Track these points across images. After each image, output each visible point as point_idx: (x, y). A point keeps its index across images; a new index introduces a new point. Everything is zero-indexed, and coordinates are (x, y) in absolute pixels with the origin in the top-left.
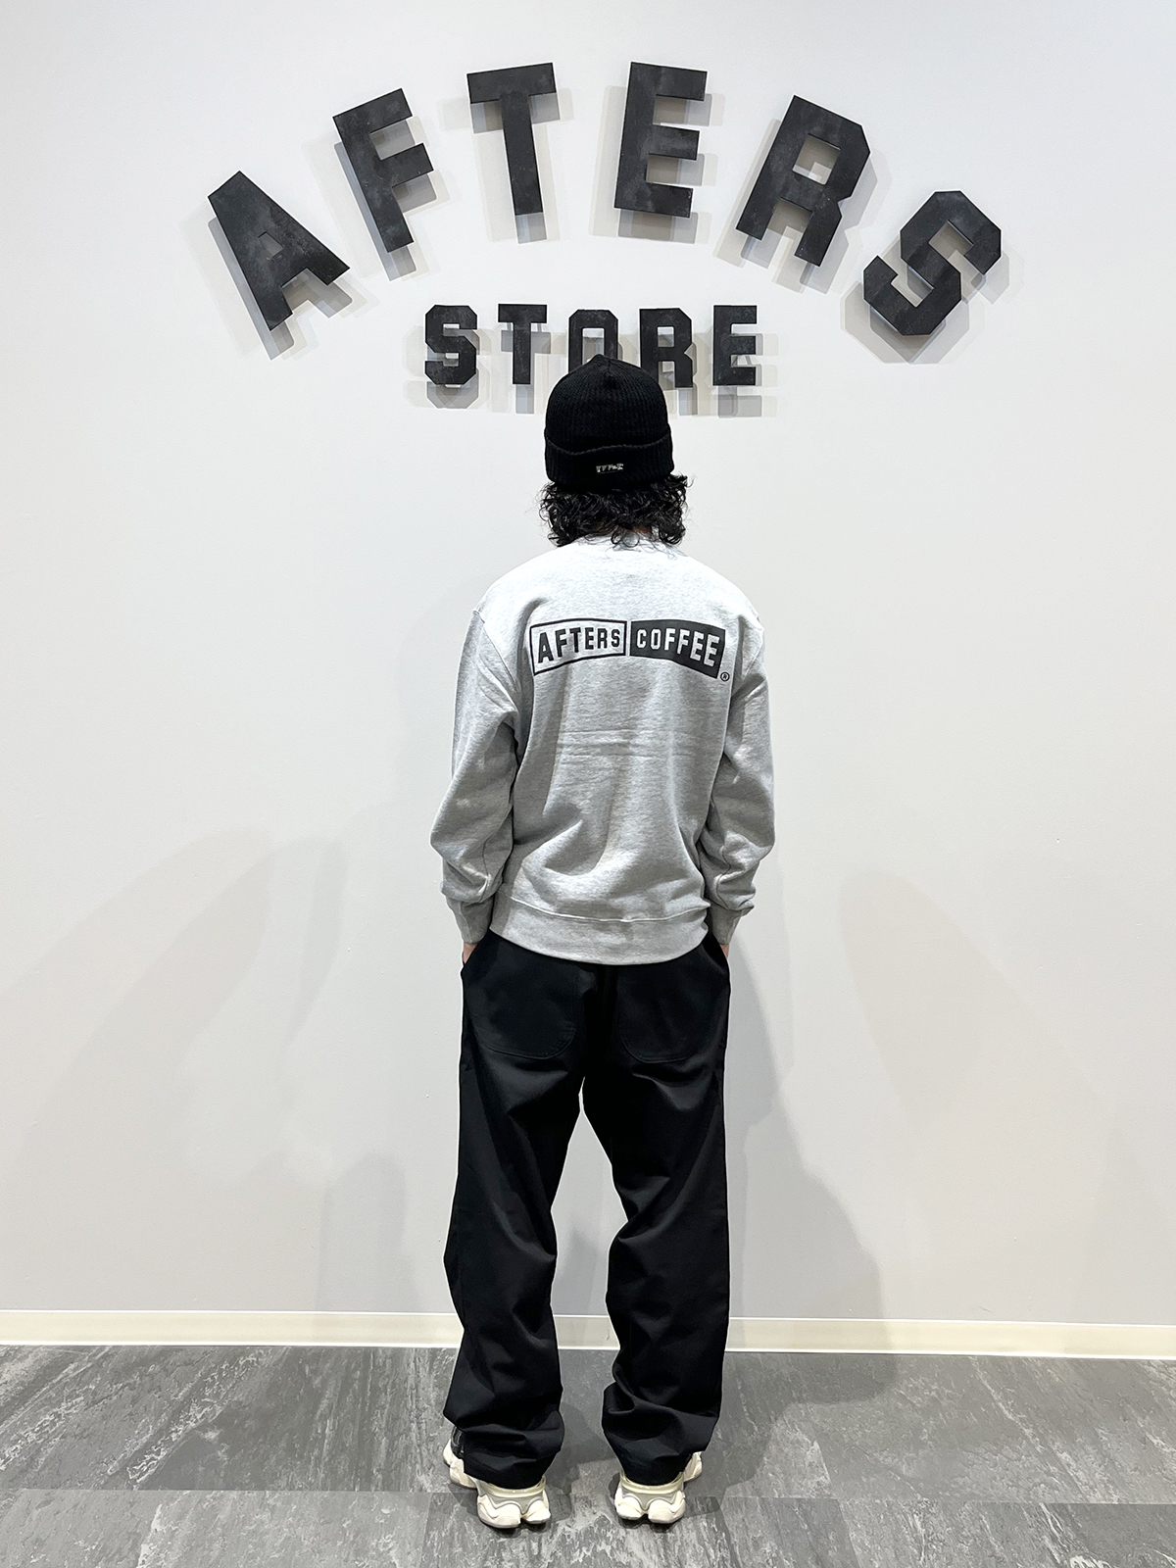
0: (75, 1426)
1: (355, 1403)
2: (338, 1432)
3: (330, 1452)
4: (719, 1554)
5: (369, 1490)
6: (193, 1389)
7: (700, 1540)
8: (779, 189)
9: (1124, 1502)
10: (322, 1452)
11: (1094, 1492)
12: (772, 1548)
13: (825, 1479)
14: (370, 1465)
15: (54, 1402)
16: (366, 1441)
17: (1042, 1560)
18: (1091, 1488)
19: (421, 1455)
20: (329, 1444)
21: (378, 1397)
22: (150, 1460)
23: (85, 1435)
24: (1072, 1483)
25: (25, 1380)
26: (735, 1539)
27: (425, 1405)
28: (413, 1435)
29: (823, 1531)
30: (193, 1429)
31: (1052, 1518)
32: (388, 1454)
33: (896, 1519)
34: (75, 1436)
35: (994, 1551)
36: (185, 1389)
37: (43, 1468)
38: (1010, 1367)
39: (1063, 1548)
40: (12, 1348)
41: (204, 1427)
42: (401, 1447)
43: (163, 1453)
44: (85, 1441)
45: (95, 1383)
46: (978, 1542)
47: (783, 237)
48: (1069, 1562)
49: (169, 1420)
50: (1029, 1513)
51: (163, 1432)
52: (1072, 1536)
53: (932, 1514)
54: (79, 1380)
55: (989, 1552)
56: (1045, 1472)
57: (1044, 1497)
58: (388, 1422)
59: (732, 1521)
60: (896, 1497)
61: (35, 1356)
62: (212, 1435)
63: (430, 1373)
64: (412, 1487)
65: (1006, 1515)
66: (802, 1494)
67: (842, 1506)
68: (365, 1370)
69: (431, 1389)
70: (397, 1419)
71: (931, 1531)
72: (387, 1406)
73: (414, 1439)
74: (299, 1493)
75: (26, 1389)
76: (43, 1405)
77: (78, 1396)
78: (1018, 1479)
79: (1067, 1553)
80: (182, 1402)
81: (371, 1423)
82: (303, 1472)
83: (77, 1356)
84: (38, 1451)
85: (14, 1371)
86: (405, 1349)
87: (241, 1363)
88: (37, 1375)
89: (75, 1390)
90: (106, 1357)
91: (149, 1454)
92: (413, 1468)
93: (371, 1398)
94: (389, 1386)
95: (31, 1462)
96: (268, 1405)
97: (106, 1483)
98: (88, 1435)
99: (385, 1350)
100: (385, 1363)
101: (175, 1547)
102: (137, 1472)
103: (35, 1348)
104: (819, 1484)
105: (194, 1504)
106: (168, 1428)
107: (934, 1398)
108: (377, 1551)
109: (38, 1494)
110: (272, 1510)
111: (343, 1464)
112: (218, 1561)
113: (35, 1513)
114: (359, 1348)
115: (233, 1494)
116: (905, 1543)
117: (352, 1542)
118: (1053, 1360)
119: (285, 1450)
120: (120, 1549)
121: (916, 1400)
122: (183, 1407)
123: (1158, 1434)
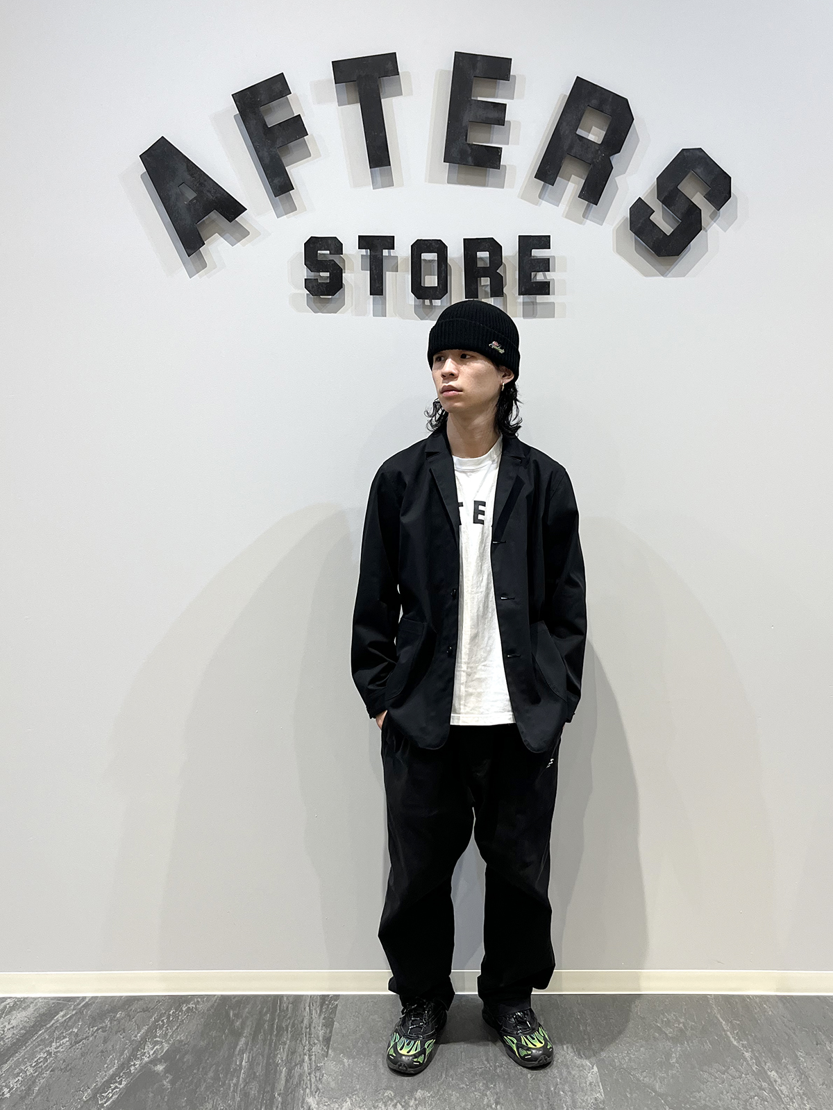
0: (61, 1062)
1: (265, 1040)
2: (251, 1064)
3: (245, 1080)
6: (149, 1030)
8: (566, 147)
10: (239, 1080)
11: (793, 1102)
13: (602, 1096)
14: (273, 1091)
15: (47, 1042)
16: (271, 1069)
18: (791, 1099)
19: (310, 1081)
20: (244, 1073)
21: (282, 1034)
22: (114, 1089)
23: (68, 1068)
24: (778, 1097)
25: (27, 1025)
27: (316, 1042)
28: (306, 1065)
30: (147, 1063)
32: (287, 1081)
34: (61, 1070)
36: (143, 1031)
37: (36, 1095)
38: (736, 1003)
40: (19, 999)
41: (154, 1062)
42: (296, 1075)
43: (124, 1083)
44: (68, 1073)
45: (76, 1027)
47: (570, 184)
49: (130, 1057)
51: (124, 1066)
54: (66, 1025)
56: (759, 1088)
58: (288, 1055)
61: (35, 1006)
62: (160, 1068)
63: (320, 1015)
64: (302, 1107)
66: (583, 1107)
68: (273, 1014)
69: (320, 1028)
70: (293, 1053)
72: (288, 1042)
73: (306, 1069)
75: (27, 1032)
76: (39, 1045)
77: (65, 1037)
78: (739, 1093)
80: (140, 1042)
81: (275, 1056)
82: (225, 1096)
83: (65, 1005)
84: (34, 1082)
85: (19, 1018)
86: (302, 996)
87: (184, 1009)
88: (36, 1022)
89: (63, 1033)
90: (87, 1005)
91: (114, 1083)
92: (304, 1090)
93: (277, 1036)
94: (290, 1026)
95: (29, 1089)
96: (202, 1043)
97: (82, 1107)
98: (70, 1069)
99: (288, 996)
100: (287, 1007)
102: (104, 1098)
103: (35, 999)
104: (596, 1099)
106: (129, 1062)
107: (681, 1029)
111: (254, 1090)
114: (270, 996)
118: (767, 997)
119: (212, 1079)
121: (668, 1031)
122: (141, 1044)
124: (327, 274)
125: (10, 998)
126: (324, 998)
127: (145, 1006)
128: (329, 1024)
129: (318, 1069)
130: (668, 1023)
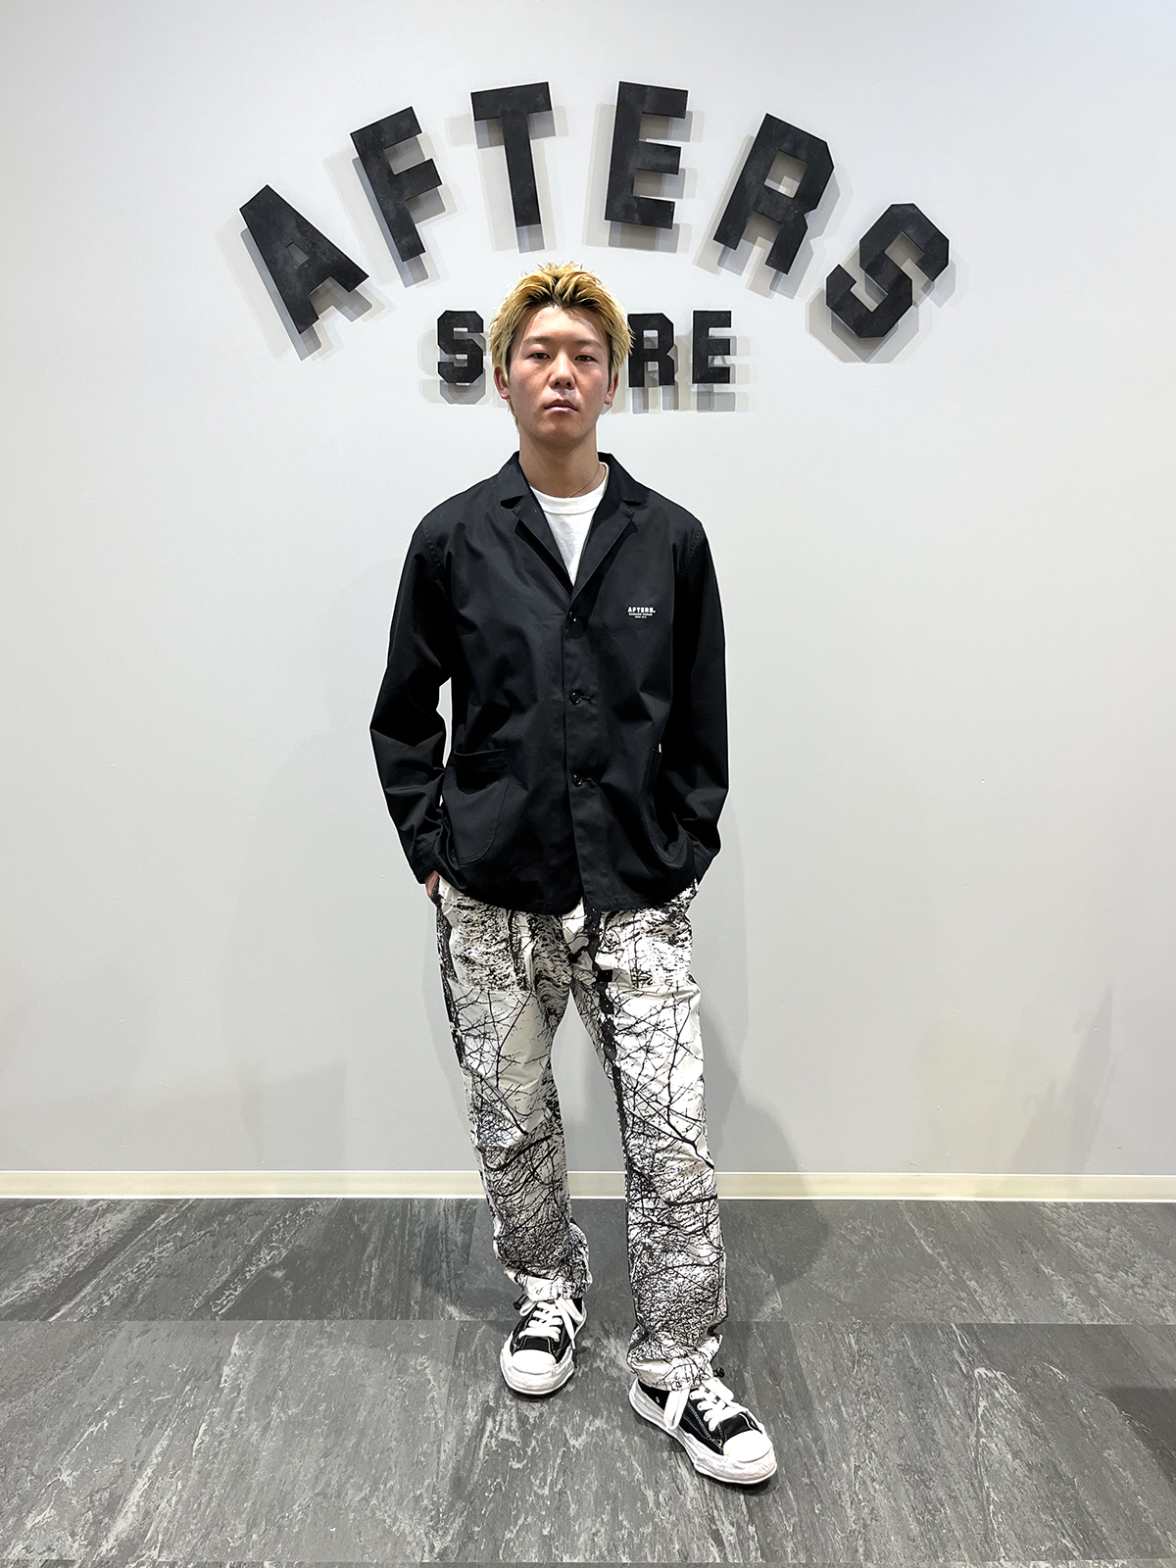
0: (167, 1268)
1: (397, 1245)
2: (383, 1271)
3: (375, 1287)
5: (408, 1319)
6: (264, 1234)
8: (751, 202)
9: (1020, 1322)
10: (369, 1287)
11: (996, 1314)
13: (780, 1306)
14: (408, 1298)
15: (149, 1247)
17: (952, 1370)
18: (993, 1310)
19: (450, 1288)
20: (375, 1280)
21: (416, 1240)
22: (229, 1295)
23: (175, 1275)
24: (979, 1308)
25: (124, 1228)
27: (454, 1248)
28: (444, 1273)
29: (775, 1348)
30: (263, 1269)
31: (961, 1336)
33: (835, 1338)
34: (167, 1276)
35: (913, 1364)
36: (256, 1235)
37: (143, 1301)
38: (930, 1209)
39: (969, 1361)
40: (113, 1201)
41: (272, 1267)
42: (434, 1284)
43: (239, 1290)
44: (175, 1279)
45: (181, 1231)
46: (900, 1355)
47: (755, 247)
48: (973, 1372)
49: (244, 1262)
50: (942, 1332)
51: (239, 1272)
52: (977, 1351)
53: (865, 1333)
54: (168, 1229)
55: (909, 1365)
56: (957, 1298)
57: (955, 1320)
60: (835, 1320)
61: (132, 1208)
62: (279, 1274)
63: (455, 1219)
64: (443, 1317)
65: (922, 1331)
66: (760, 1318)
67: (791, 1328)
68: (403, 1220)
69: (457, 1234)
70: (430, 1259)
71: (863, 1347)
73: (444, 1277)
74: (351, 1321)
76: (140, 1250)
77: (168, 1242)
78: (935, 1303)
79: (972, 1366)
80: (254, 1247)
82: (354, 1304)
83: (165, 1207)
84: (137, 1289)
85: (113, 1221)
86: (436, 1200)
87: (302, 1213)
88: (134, 1225)
89: (166, 1237)
90: (190, 1208)
91: (229, 1289)
92: (444, 1300)
94: (423, 1232)
95: (131, 1299)
96: (324, 1248)
97: (193, 1316)
98: (177, 1275)
99: (419, 1200)
100: (419, 1212)
101: (251, 1368)
102: (218, 1305)
103: (131, 1201)
104: (773, 1309)
105: (266, 1331)
106: (243, 1268)
107: (868, 1237)
108: (416, 1369)
109: (137, 1326)
110: (330, 1335)
111: (387, 1300)
112: (285, 1380)
113: (136, 1342)
114: (398, 1199)
115: (298, 1324)
116: (842, 1357)
117: (395, 1362)
118: (966, 1203)
119: (338, 1286)
120: (206, 1371)
121: (854, 1238)
122: (255, 1250)
123: (1050, 1265)
124: (465, 357)
125: (98, 1200)
126: (460, 1203)
127: (257, 1210)
128: (469, 1229)
129: (459, 1276)
130: (853, 1231)
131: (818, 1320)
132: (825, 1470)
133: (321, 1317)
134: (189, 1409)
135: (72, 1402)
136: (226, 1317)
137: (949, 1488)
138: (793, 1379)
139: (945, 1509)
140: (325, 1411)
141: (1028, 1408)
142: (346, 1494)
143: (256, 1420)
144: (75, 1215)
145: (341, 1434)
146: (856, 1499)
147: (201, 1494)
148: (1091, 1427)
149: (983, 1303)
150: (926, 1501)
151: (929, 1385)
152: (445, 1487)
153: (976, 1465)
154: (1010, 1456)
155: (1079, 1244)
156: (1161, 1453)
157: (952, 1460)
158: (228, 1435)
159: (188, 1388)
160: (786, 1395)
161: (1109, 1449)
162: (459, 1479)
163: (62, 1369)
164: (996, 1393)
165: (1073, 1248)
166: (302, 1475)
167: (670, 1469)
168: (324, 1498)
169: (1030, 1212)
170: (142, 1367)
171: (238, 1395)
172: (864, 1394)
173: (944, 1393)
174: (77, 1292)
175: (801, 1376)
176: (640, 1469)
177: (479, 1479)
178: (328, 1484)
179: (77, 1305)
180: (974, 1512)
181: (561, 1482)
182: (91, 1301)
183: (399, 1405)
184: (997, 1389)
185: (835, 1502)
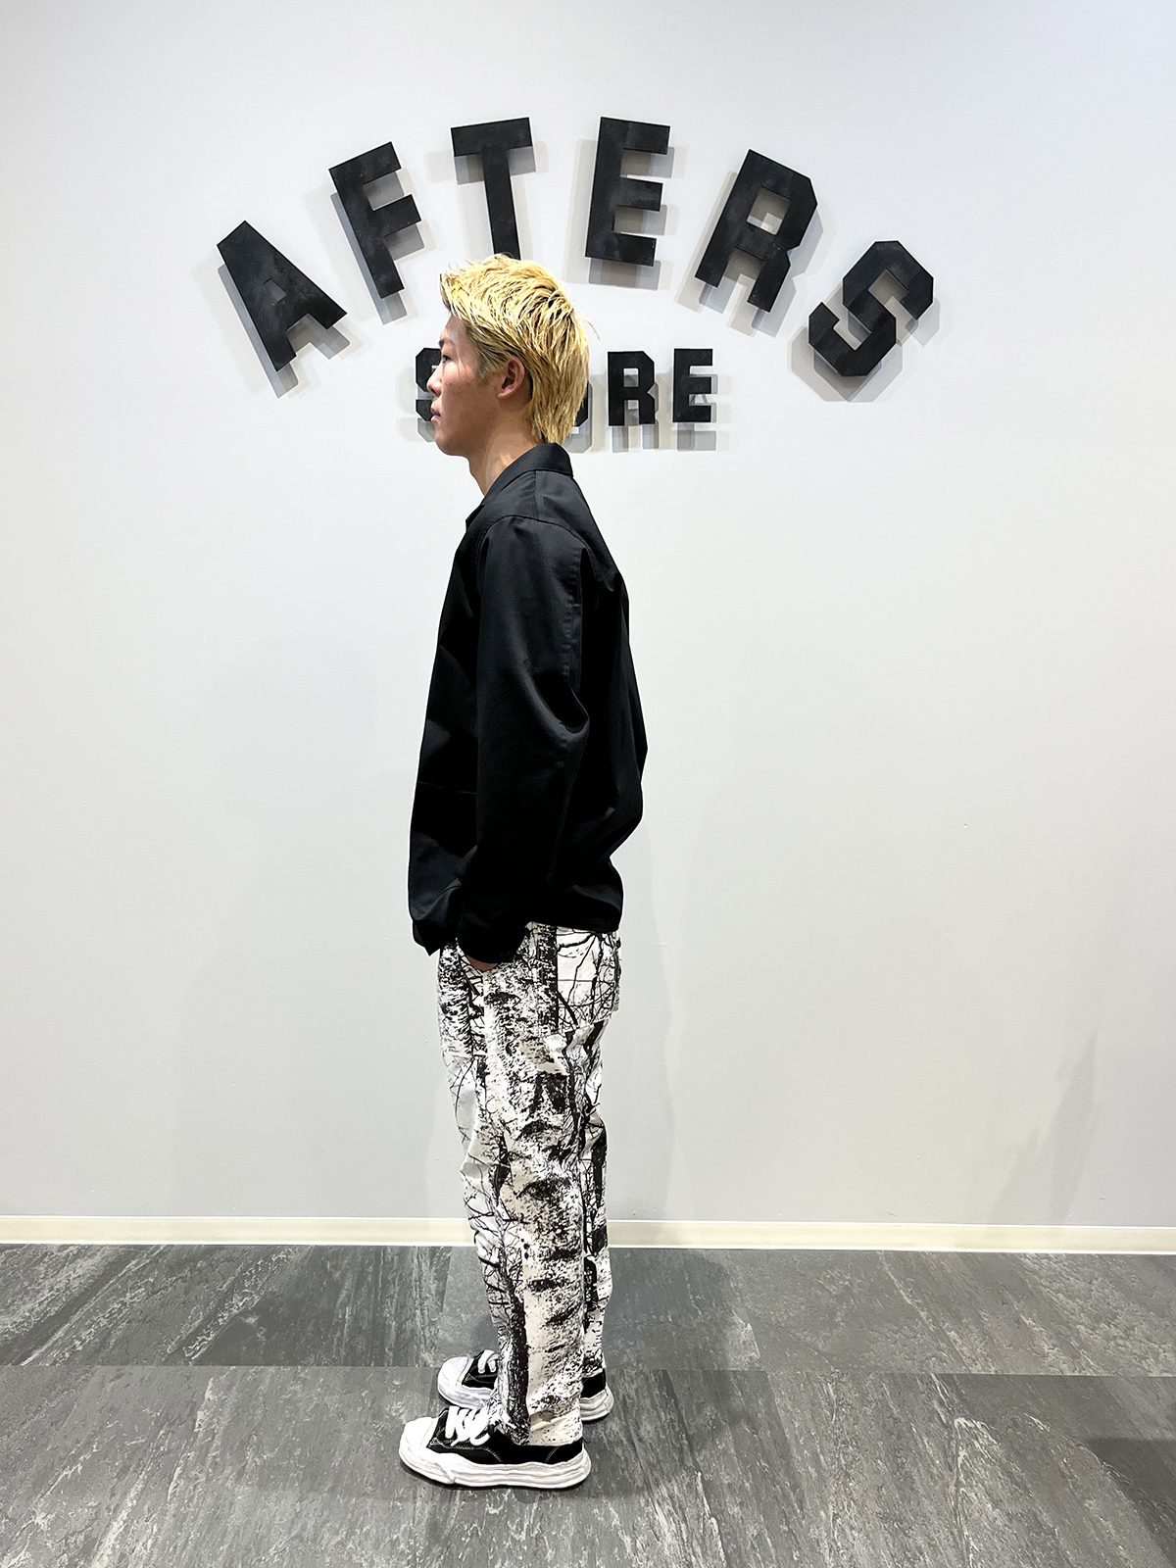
0: (139, 1313)
1: (369, 1293)
2: (356, 1318)
3: (349, 1334)
4: (669, 1417)
5: (383, 1365)
6: (234, 1282)
7: (654, 1405)
8: (734, 239)
9: (1000, 1373)
10: (343, 1333)
11: (976, 1364)
12: (712, 1411)
13: (756, 1355)
14: (382, 1345)
15: (120, 1292)
16: (379, 1323)
17: (931, 1420)
18: (974, 1361)
19: (425, 1336)
20: (349, 1327)
21: (388, 1288)
22: (202, 1341)
23: (147, 1320)
24: (959, 1359)
25: (95, 1274)
26: (682, 1404)
27: (428, 1295)
28: (418, 1319)
29: (754, 1397)
30: (236, 1315)
31: (940, 1386)
32: (398, 1336)
33: (813, 1389)
34: (139, 1321)
35: (892, 1414)
36: (229, 1282)
37: (115, 1347)
38: (910, 1260)
39: (949, 1411)
40: (83, 1247)
41: (245, 1313)
42: (408, 1330)
43: (213, 1335)
44: (147, 1325)
45: (152, 1277)
46: (880, 1405)
47: (737, 284)
48: (953, 1422)
49: (216, 1308)
50: (922, 1382)
51: (211, 1318)
52: (957, 1401)
53: (843, 1383)
54: (140, 1274)
55: (888, 1414)
56: (937, 1348)
57: (935, 1369)
58: (396, 1309)
59: (681, 1388)
60: (813, 1369)
61: (103, 1253)
62: (251, 1320)
63: (431, 1267)
64: (417, 1363)
65: (903, 1383)
66: (737, 1367)
67: (769, 1377)
68: (376, 1267)
69: (431, 1282)
70: (404, 1306)
71: (842, 1396)
72: (396, 1295)
73: (418, 1323)
74: (325, 1368)
75: (96, 1282)
76: (111, 1295)
77: (140, 1287)
78: (914, 1354)
79: (952, 1415)
80: (226, 1293)
81: (383, 1310)
82: (328, 1351)
83: (137, 1254)
84: (109, 1334)
85: (84, 1267)
86: (409, 1247)
87: (274, 1260)
88: (105, 1270)
89: (137, 1282)
90: (161, 1254)
91: (201, 1336)
92: (419, 1347)
93: (382, 1289)
94: (397, 1279)
95: (104, 1341)
96: (297, 1295)
97: (166, 1361)
98: (150, 1321)
99: (393, 1248)
100: (393, 1259)
101: (226, 1412)
102: (191, 1350)
103: (102, 1246)
104: (751, 1358)
105: (239, 1377)
106: (216, 1314)
107: (847, 1287)
108: (390, 1415)
109: (111, 1370)
110: (304, 1381)
111: (361, 1344)
112: (260, 1424)
113: (109, 1386)
114: (372, 1247)
115: (272, 1369)
116: (820, 1406)
117: (370, 1409)
118: (946, 1254)
119: (312, 1332)
120: (180, 1416)
121: (832, 1288)
122: (228, 1295)
123: (1030, 1315)
125: (67, 1246)
126: (435, 1250)
127: (228, 1256)
128: (441, 1277)
129: (432, 1323)
130: (832, 1280)
131: (798, 1370)
132: (803, 1518)
133: (295, 1363)
134: (163, 1453)
135: (46, 1445)
136: (199, 1362)
137: (928, 1536)
138: (771, 1427)
139: (924, 1557)
140: (300, 1456)
141: (1008, 1458)
142: (323, 1538)
143: (231, 1465)
144: (46, 1260)
145: (317, 1478)
146: (834, 1547)
147: (177, 1538)
148: (1072, 1477)
149: (962, 1351)
150: (905, 1549)
151: (908, 1434)
152: (421, 1531)
153: (955, 1515)
154: (989, 1506)
155: (1060, 1295)
156: (1143, 1504)
157: (931, 1508)
158: (203, 1479)
159: (162, 1432)
160: (764, 1444)
161: (1090, 1499)
162: (435, 1524)
163: (36, 1413)
164: (976, 1442)
165: (1054, 1299)
166: (278, 1518)
167: (648, 1516)
168: (300, 1542)
169: (1010, 1264)
170: (117, 1411)
171: (213, 1438)
172: (843, 1443)
173: (923, 1443)
174: (49, 1337)
175: (779, 1424)
176: (617, 1516)
177: (455, 1524)
178: (304, 1528)
179: (51, 1349)
180: (954, 1560)
181: (538, 1527)
182: (63, 1346)
183: (374, 1451)
184: (977, 1439)
185: (813, 1549)
